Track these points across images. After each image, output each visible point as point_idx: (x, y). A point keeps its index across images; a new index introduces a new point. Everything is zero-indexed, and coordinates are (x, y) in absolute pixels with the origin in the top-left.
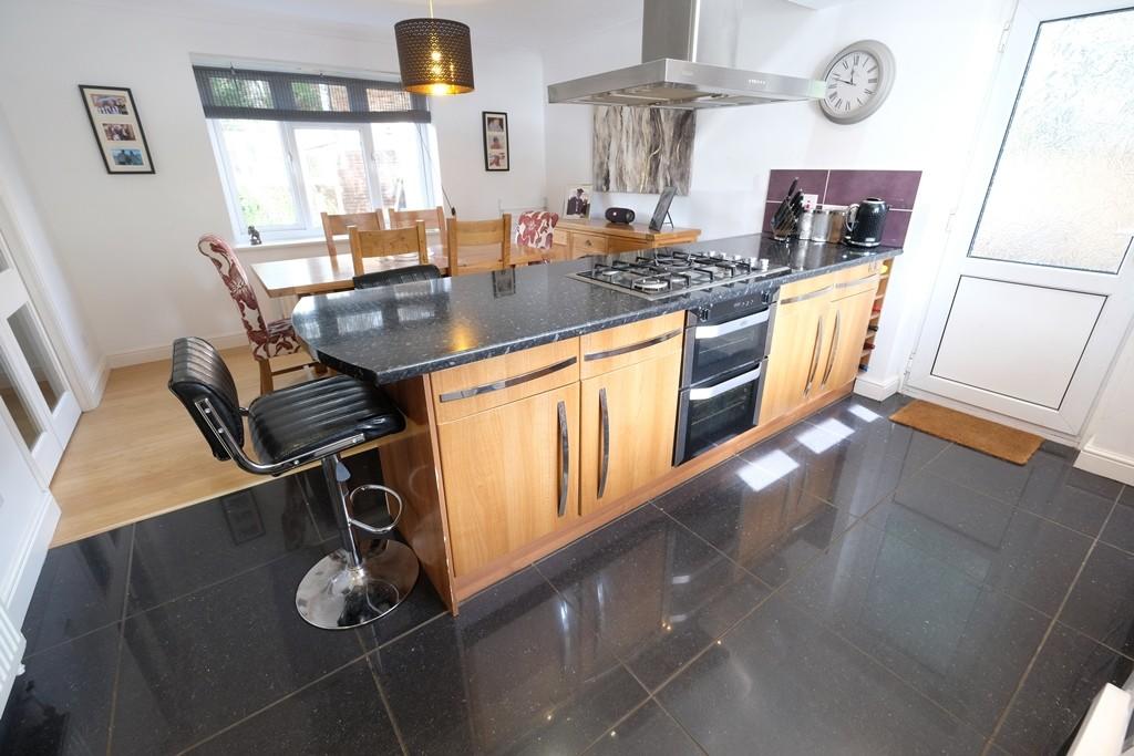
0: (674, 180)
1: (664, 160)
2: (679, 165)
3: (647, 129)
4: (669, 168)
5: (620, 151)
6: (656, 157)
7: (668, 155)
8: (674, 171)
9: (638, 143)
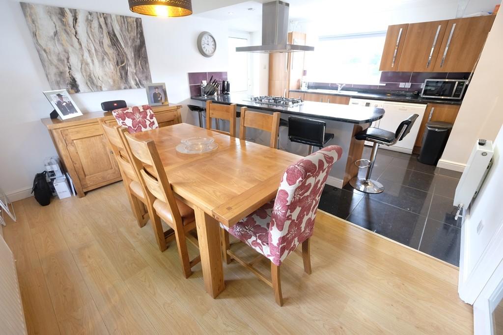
0: (142, 80)
1: (131, 69)
2: (143, 72)
3: (111, 51)
4: (136, 74)
5: (83, 63)
6: (123, 68)
7: (133, 67)
8: (140, 75)
9: (103, 59)
